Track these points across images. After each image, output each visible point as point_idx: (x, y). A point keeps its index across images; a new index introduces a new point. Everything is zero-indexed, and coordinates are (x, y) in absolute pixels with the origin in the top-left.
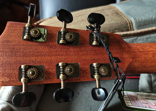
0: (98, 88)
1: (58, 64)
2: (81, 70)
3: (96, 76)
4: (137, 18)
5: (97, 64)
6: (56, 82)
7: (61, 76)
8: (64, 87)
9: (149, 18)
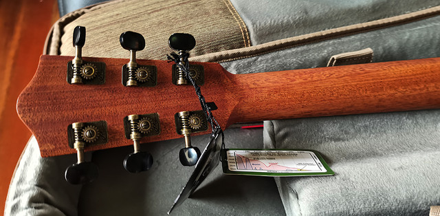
0: (188, 148)
1: (127, 117)
2: (162, 123)
3: (184, 131)
4: (258, 22)
5: (185, 114)
6: (126, 145)
7: (133, 135)
8: (138, 150)
9: (279, 20)
